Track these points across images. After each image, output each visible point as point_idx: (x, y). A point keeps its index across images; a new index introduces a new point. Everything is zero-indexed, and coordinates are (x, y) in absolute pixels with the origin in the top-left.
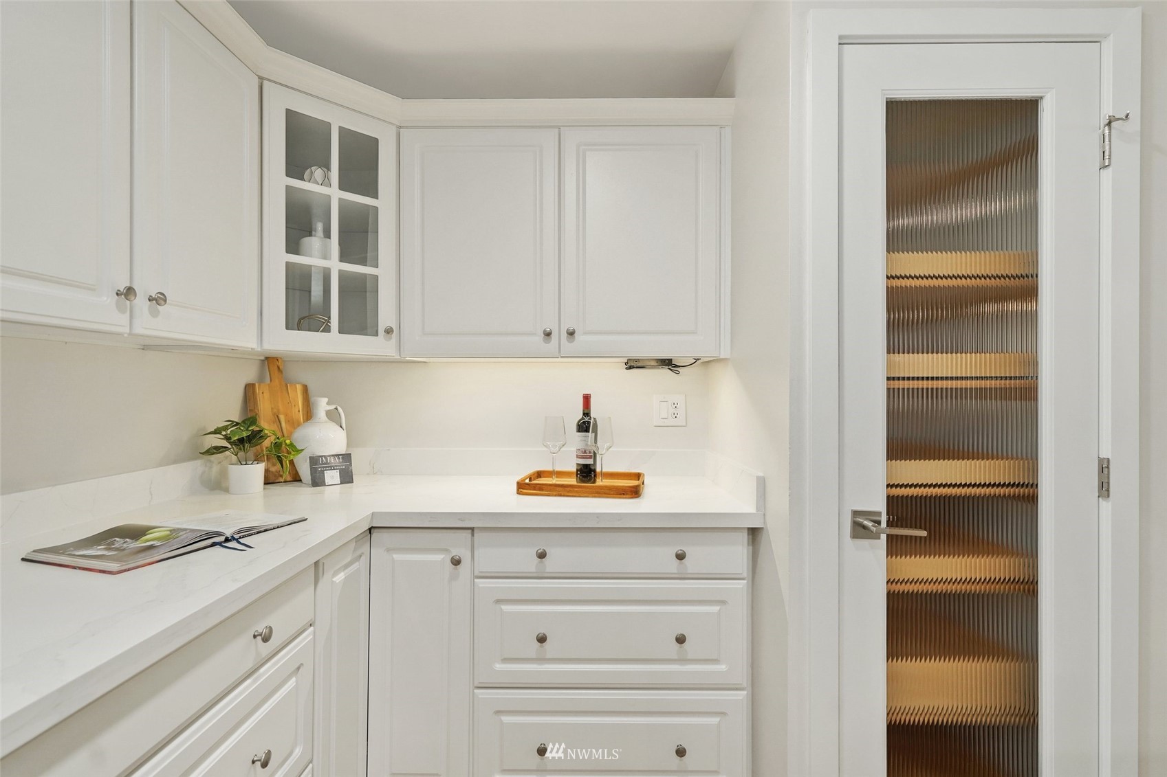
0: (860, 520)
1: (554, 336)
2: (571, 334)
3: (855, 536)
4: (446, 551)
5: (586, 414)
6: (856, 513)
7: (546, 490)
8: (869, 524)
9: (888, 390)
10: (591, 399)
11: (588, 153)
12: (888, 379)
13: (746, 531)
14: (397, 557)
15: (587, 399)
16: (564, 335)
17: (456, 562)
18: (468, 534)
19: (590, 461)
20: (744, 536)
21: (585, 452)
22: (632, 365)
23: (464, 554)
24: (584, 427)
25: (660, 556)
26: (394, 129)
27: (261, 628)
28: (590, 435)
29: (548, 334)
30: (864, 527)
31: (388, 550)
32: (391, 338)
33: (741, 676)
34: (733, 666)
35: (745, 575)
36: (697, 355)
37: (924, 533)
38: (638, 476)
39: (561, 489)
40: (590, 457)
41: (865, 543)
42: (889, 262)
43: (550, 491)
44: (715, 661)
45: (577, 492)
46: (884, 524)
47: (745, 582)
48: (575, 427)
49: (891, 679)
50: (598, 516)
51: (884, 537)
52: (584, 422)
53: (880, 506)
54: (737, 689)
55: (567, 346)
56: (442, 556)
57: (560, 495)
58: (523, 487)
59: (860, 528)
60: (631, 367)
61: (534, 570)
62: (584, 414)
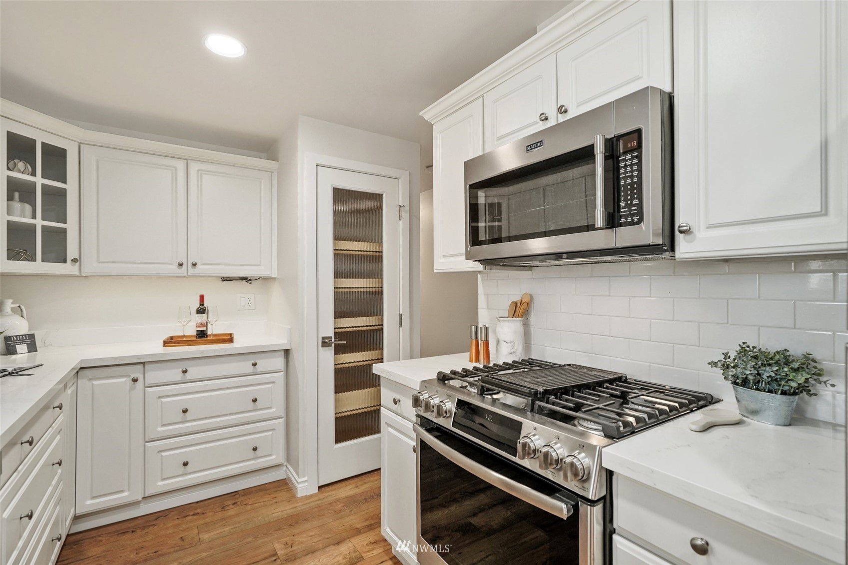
0: (324, 340)
1: (184, 266)
2: (194, 265)
3: (323, 346)
4: (128, 376)
5: (202, 304)
6: (323, 338)
7: (182, 343)
8: (327, 341)
9: (334, 292)
10: (205, 297)
11: (203, 175)
12: (334, 288)
13: (283, 351)
14: (95, 382)
15: (202, 297)
16: (190, 265)
17: (135, 380)
18: (141, 366)
19: (204, 329)
20: (283, 353)
21: (202, 324)
22: (224, 279)
23: (140, 377)
24: (201, 311)
25: (245, 366)
26: (77, 144)
27: (57, 404)
28: (205, 315)
29: (181, 265)
30: (326, 342)
31: (90, 380)
32: (75, 265)
33: (282, 412)
34: (278, 409)
35: (283, 370)
36: (260, 276)
37: (345, 342)
38: (231, 335)
39: (190, 342)
40: (205, 326)
41: (327, 348)
42: (335, 245)
43: (184, 343)
44: (270, 408)
45: (200, 343)
46: (333, 340)
47: (283, 373)
48: (195, 312)
49: (336, 400)
50: (215, 351)
51: (333, 345)
52: (201, 309)
53: (332, 334)
54: (280, 418)
55: (192, 271)
56: (125, 379)
57: (190, 345)
58: (166, 343)
59: (325, 343)
60: (224, 280)
61: (180, 379)
62: (200, 305)
